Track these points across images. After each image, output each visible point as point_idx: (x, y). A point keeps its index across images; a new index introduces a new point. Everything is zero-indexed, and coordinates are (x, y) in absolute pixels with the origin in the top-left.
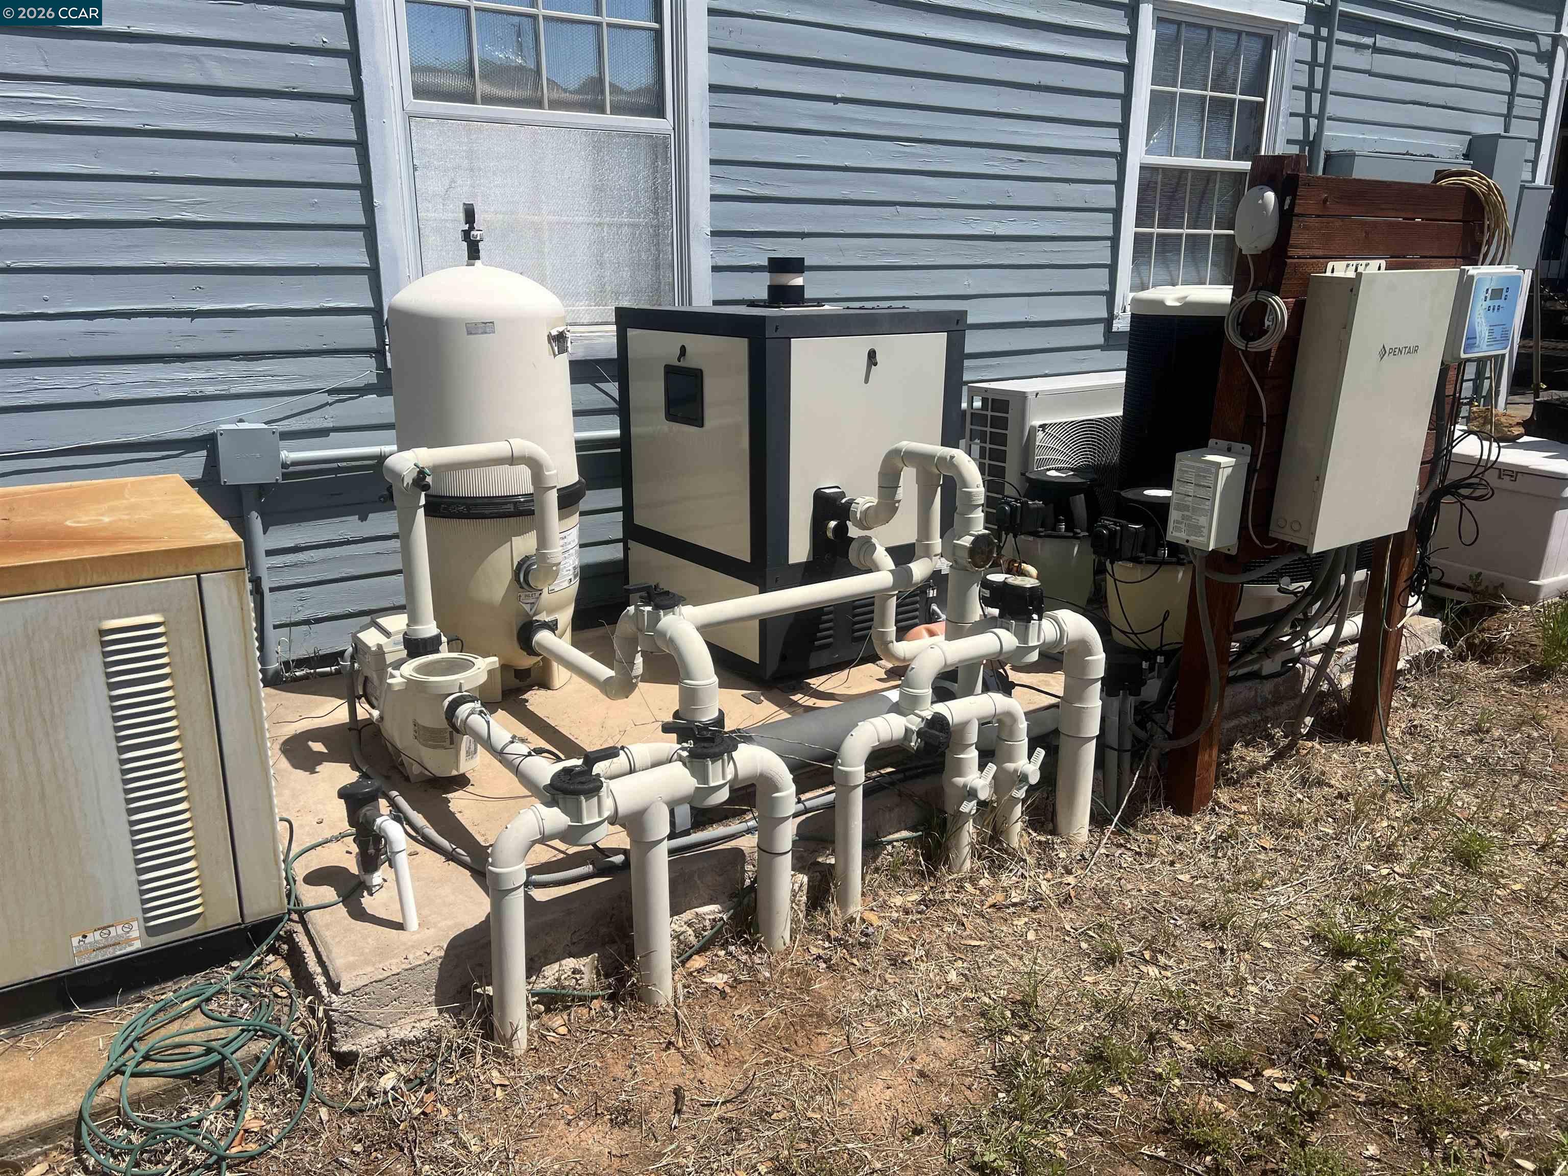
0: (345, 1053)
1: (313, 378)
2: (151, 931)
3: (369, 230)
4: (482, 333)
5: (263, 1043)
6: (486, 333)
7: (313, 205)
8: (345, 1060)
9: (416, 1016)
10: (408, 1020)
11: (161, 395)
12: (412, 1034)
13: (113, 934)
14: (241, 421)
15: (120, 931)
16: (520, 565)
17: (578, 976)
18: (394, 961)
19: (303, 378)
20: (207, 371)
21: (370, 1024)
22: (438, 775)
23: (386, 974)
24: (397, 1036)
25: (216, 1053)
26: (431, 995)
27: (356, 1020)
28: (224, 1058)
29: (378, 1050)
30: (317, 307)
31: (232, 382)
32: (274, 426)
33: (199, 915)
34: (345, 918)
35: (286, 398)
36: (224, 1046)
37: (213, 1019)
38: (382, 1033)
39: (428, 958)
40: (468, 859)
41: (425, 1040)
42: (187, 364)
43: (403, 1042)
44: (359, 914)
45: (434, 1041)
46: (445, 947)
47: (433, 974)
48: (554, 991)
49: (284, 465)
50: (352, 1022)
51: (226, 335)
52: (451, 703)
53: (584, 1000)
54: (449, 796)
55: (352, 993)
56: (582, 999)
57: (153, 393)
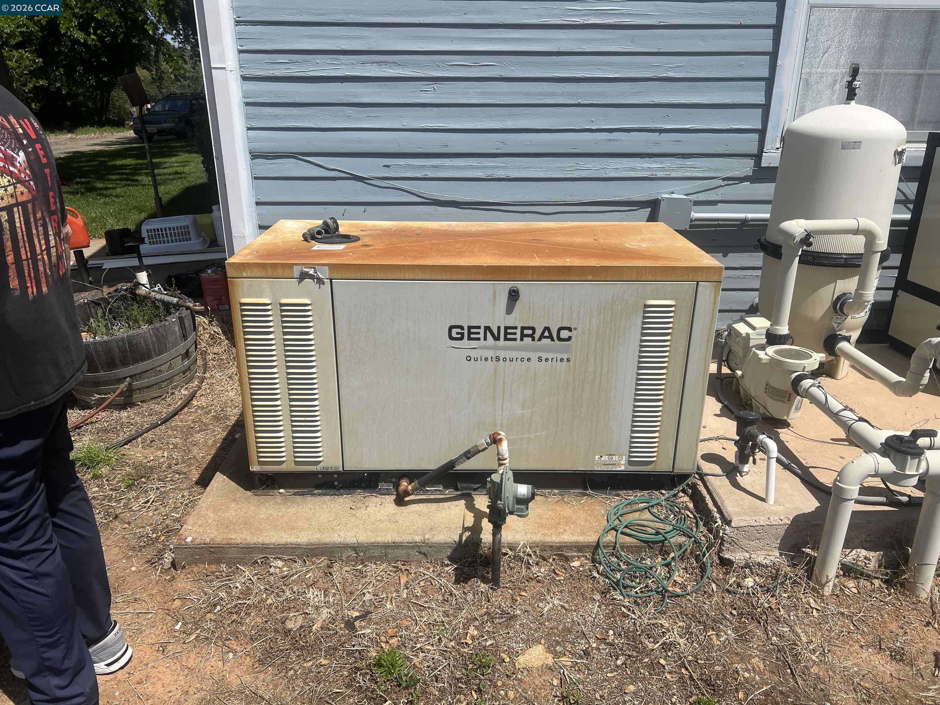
0: (726, 558)
1: (716, 170)
2: (630, 463)
3: (770, 82)
4: (852, 149)
5: (684, 539)
6: (854, 148)
7: (740, 66)
8: (725, 563)
9: (766, 552)
10: (762, 552)
11: (636, 176)
12: (764, 561)
13: (614, 459)
14: (673, 193)
15: (617, 459)
16: (838, 298)
17: (867, 562)
18: (762, 518)
19: (710, 170)
20: (661, 164)
21: (742, 548)
22: (775, 417)
23: (756, 524)
24: (756, 559)
25: (661, 536)
26: (777, 544)
27: (735, 543)
28: (666, 539)
29: (744, 563)
30: (728, 128)
31: (673, 170)
32: (690, 197)
33: (654, 461)
34: (729, 485)
35: (699, 181)
36: (666, 533)
37: (656, 517)
38: (747, 555)
39: (781, 523)
40: (799, 471)
41: (770, 567)
42: (652, 159)
43: (759, 564)
44: (736, 485)
45: (775, 569)
46: (791, 519)
47: (782, 532)
48: (852, 565)
49: (692, 221)
50: (733, 544)
51: (677, 143)
52: (796, 377)
53: (868, 577)
54: (779, 430)
55: (737, 528)
56: (869, 576)
57: (633, 174)
